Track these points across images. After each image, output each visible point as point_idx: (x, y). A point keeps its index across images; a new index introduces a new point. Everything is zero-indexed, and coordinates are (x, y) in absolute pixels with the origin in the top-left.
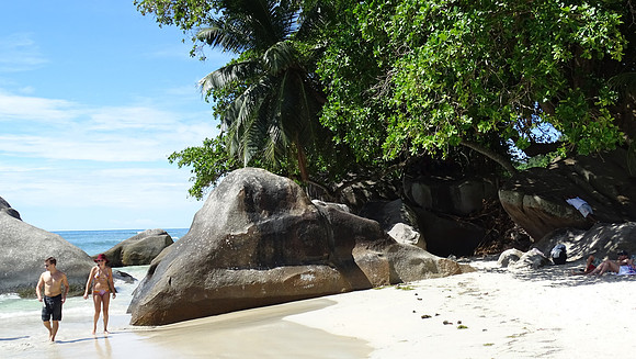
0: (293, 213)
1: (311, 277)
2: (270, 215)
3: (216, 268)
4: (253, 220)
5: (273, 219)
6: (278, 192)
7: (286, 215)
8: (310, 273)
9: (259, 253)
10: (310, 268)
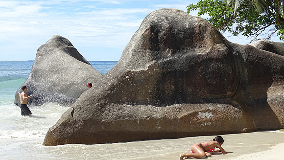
0: (198, 52)
1: (209, 115)
2: (174, 53)
3: (114, 103)
4: (156, 58)
5: (176, 56)
6: (185, 31)
7: (190, 53)
8: (208, 111)
9: (158, 89)
10: (210, 106)
